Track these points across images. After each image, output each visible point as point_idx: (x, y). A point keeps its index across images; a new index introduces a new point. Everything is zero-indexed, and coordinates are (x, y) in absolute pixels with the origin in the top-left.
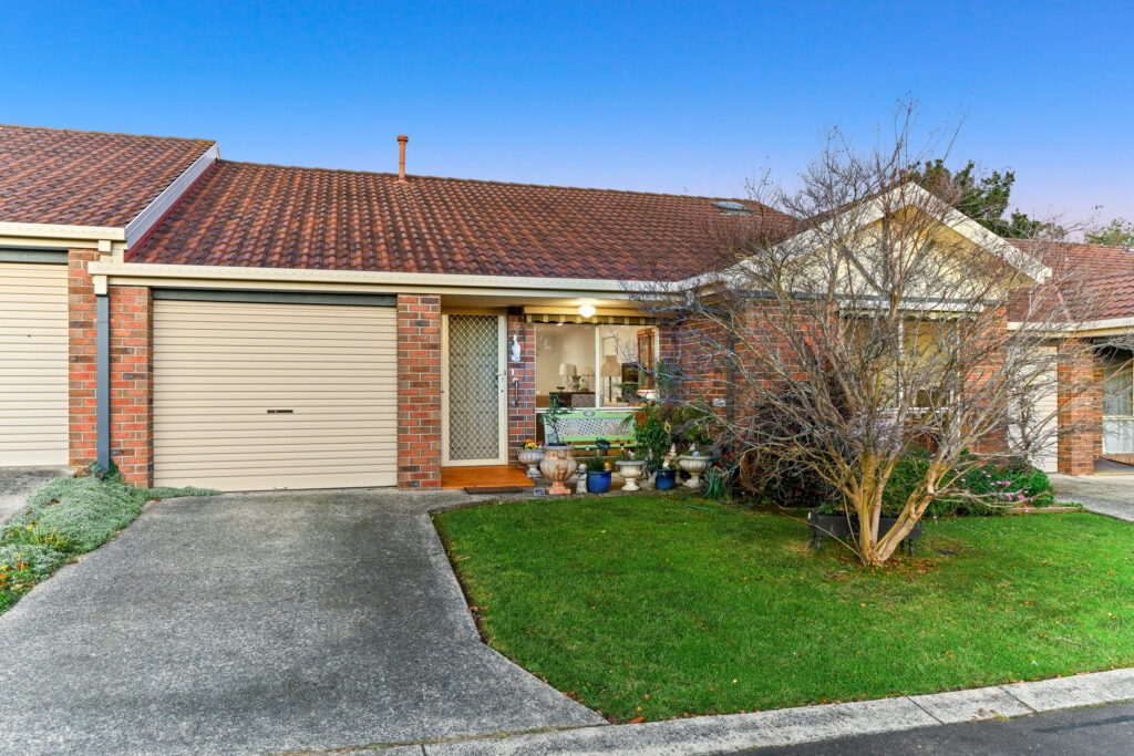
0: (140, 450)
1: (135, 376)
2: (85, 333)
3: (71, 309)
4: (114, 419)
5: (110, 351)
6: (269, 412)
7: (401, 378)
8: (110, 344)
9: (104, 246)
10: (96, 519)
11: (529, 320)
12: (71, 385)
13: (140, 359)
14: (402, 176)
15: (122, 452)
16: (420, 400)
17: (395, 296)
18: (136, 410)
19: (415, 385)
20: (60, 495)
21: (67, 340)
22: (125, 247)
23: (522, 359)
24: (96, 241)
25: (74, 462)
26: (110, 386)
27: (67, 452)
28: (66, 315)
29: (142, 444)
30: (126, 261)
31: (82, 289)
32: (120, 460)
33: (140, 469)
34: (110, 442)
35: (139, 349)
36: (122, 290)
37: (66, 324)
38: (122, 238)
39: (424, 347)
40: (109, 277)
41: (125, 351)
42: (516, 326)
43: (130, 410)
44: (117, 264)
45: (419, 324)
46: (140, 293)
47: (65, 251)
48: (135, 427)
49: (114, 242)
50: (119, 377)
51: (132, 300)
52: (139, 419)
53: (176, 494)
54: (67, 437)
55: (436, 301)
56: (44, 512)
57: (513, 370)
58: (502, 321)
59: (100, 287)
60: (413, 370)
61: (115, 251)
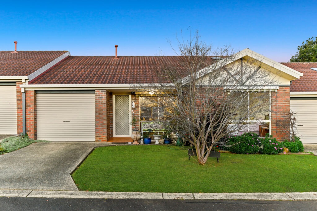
0: (33, 131)
1: (32, 112)
2: (20, 102)
3: (17, 96)
4: (27, 123)
5: (26, 106)
6: (64, 121)
7: (96, 112)
8: (25, 105)
9: (23, 81)
10: (14, 145)
11: (137, 96)
12: (17, 115)
13: (32, 108)
14: (116, 57)
15: (29, 131)
16: (101, 118)
17: (94, 90)
18: (31, 121)
19: (100, 114)
20: (9, 140)
21: (16, 104)
22: (28, 81)
23: (135, 107)
24: (22, 79)
25: (18, 133)
26: (26, 115)
27: (17, 131)
28: (16, 98)
29: (33, 129)
30: (29, 84)
31: (19, 91)
32: (28, 133)
33: (33, 135)
34: (26, 128)
35: (32, 106)
36: (28, 91)
37: (16, 100)
38: (27, 78)
39: (102, 104)
40: (25, 88)
41: (29, 106)
42: (134, 98)
43: (30, 121)
44: (27, 85)
45: (100, 98)
46: (32, 92)
47: (15, 82)
48: (31, 125)
49: (26, 80)
50: (28, 113)
51: (30, 94)
52: (32, 123)
53: (41, 141)
54: (16, 127)
55: (105, 91)
56: (3, 143)
57: (133, 110)
58: (130, 96)
59: (23, 91)
60: (99, 110)
61: (26, 82)
